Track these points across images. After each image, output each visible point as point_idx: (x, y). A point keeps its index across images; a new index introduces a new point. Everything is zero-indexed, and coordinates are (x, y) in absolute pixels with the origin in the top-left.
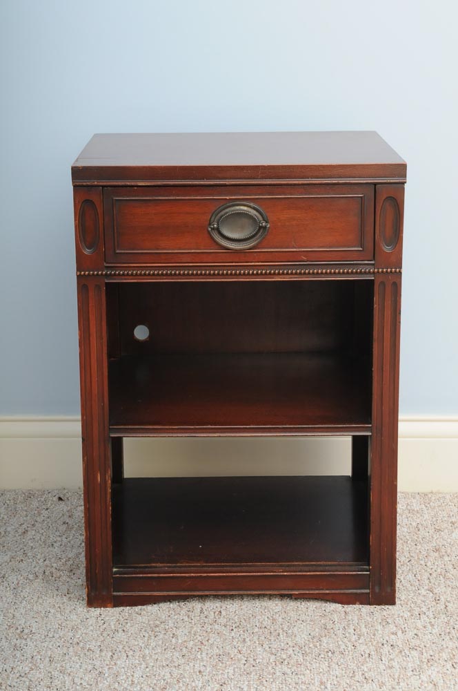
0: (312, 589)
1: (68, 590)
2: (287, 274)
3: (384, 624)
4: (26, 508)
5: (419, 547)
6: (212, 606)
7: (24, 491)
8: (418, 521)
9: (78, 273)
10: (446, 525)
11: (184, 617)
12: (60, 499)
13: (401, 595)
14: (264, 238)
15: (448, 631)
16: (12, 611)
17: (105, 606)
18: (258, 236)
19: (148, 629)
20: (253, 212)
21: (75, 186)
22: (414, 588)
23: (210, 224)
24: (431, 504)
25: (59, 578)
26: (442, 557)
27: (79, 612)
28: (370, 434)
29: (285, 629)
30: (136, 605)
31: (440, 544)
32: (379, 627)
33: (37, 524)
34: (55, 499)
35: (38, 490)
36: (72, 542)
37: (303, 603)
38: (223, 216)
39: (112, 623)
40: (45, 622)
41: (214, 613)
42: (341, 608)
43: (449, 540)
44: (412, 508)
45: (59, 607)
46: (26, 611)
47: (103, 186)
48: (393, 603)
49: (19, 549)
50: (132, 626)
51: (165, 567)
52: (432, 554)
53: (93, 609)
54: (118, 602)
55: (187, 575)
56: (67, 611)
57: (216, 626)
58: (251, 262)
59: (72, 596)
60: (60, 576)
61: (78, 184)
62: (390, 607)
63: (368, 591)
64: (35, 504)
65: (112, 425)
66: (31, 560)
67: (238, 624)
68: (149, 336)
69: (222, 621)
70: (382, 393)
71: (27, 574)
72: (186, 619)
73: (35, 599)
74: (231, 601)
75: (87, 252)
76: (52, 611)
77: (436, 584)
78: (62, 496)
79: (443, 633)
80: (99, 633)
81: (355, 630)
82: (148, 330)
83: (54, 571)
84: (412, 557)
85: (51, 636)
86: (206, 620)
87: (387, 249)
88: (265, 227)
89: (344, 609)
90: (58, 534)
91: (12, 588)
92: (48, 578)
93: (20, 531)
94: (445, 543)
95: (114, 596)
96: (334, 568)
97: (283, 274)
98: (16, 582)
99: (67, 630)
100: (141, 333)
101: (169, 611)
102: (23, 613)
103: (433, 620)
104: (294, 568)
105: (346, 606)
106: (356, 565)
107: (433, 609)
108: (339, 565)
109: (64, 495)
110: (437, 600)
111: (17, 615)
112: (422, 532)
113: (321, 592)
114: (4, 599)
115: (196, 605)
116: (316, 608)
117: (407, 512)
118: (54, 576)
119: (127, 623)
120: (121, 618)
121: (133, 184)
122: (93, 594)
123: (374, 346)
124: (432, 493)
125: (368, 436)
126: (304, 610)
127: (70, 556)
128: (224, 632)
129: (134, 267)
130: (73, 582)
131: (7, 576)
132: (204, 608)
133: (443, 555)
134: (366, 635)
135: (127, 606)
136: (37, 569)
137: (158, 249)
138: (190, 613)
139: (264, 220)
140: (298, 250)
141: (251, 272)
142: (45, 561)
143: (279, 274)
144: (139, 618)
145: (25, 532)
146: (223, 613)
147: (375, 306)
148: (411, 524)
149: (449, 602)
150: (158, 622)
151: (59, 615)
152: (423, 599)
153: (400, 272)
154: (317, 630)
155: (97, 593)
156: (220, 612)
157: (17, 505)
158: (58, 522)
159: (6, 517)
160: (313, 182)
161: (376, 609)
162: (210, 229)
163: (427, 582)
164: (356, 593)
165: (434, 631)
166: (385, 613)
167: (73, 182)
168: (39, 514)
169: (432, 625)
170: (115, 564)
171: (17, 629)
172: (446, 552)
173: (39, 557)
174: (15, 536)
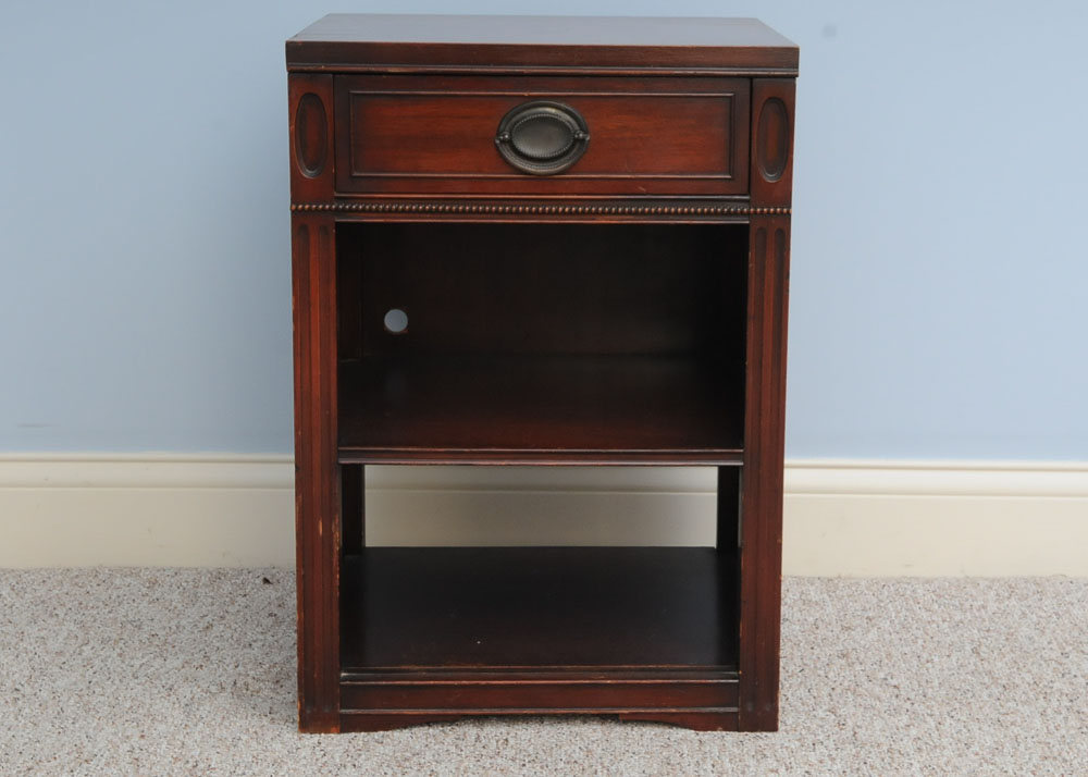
0: (648, 707)
1: (271, 708)
2: (617, 213)
3: (759, 757)
4: (212, 594)
5: (817, 651)
6: (494, 732)
7: (211, 570)
8: (818, 615)
9: (294, 207)
10: (859, 622)
11: (450, 748)
12: (266, 581)
13: (786, 716)
14: (581, 157)
15: (857, 766)
16: (181, 738)
17: (327, 732)
18: (572, 154)
19: (393, 764)
20: (566, 117)
21: (291, 72)
22: (807, 709)
23: (498, 134)
24: (838, 592)
25: (258, 692)
26: (851, 665)
27: (285, 740)
28: (741, 464)
29: (606, 764)
30: (376, 730)
31: (850, 648)
32: (752, 762)
33: (228, 617)
34: (259, 581)
35: (234, 569)
36: (281, 642)
37: (636, 729)
38: (518, 122)
39: (337, 755)
40: (231, 753)
41: (497, 741)
42: (693, 736)
43: (862, 643)
44: (809, 597)
45: (256, 733)
46: (203, 737)
47: (335, 73)
48: (774, 728)
49: (198, 650)
50: (368, 759)
51: (421, 671)
52: (836, 661)
53: (308, 736)
54: (347, 725)
55: (456, 683)
56: (268, 738)
57: (499, 761)
58: (562, 194)
59: (276, 716)
60: (260, 688)
61: (294, 68)
62: (769, 734)
63: (735, 709)
64: (227, 587)
65: (343, 446)
66: (215, 666)
67: (533, 757)
68: (408, 326)
69: (510, 753)
70: (760, 402)
71: (206, 685)
72: (453, 749)
73: (219, 720)
74: (525, 725)
75: (307, 174)
76: (244, 737)
77: (841, 702)
78: (268, 577)
79: (848, 770)
80: (315, 768)
81: (713, 766)
82: (406, 317)
83: (250, 681)
84: (805, 665)
85: (240, 772)
86: (484, 752)
87: (769, 178)
88: (583, 140)
89: (698, 737)
90: (260, 629)
91: (183, 705)
92: (241, 692)
93: (201, 625)
94: (857, 646)
95: (341, 715)
96: (683, 674)
97: (610, 213)
98: (189, 696)
99: (265, 764)
100: (395, 321)
101: (427, 739)
102: (198, 740)
103: (834, 753)
104: (621, 674)
105: (701, 733)
106: (717, 670)
107: (835, 737)
108: (692, 670)
109: (273, 576)
110: (842, 725)
111: (189, 742)
112: (822, 632)
113: (663, 710)
114: (170, 720)
115: (470, 731)
116: (655, 735)
117: (800, 603)
118: (251, 688)
119: (360, 755)
120: (351, 748)
121: (381, 69)
122: (308, 712)
123: (749, 327)
124: (840, 577)
125: (737, 467)
126: (637, 737)
127: (276, 660)
128: (511, 769)
129: (380, 198)
130: (279, 697)
131: (176, 687)
132: (482, 734)
133: (853, 663)
134: (730, 772)
135: (361, 731)
136: (223, 679)
137: (417, 172)
138: (459, 742)
139: (581, 130)
140: (633, 176)
141: (561, 209)
142: (236, 667)
143: (603, 213)
144: (381, 747)
145: (209, 627)
146: (512, 742)
147: (750, 265)
148: (806, 620)
149: (858, 727)
150: (408, 754)
151: (254, 744)
152: (820, 723)
153: (789, 214)
154: (655, 765)
155: (315, 710)
156: (507, 740)
157: (199, 590)
158: (262, 613)
159: (180, 606)
160: (658, 72)
161: (747, 737)
162: (498, 142)
163: (827, 699)
164: (717, 713)
165: (835, 767)
166: (761, 742)
167: (288, 66)
168: (233, 602)
169: (833, 760)
170: (344, 666)
171: (188, 762)
172: (858, 659)
173: (227, 661)
174: (193, 633)
